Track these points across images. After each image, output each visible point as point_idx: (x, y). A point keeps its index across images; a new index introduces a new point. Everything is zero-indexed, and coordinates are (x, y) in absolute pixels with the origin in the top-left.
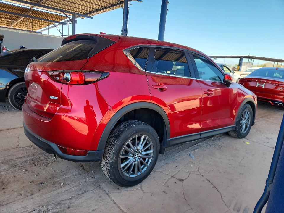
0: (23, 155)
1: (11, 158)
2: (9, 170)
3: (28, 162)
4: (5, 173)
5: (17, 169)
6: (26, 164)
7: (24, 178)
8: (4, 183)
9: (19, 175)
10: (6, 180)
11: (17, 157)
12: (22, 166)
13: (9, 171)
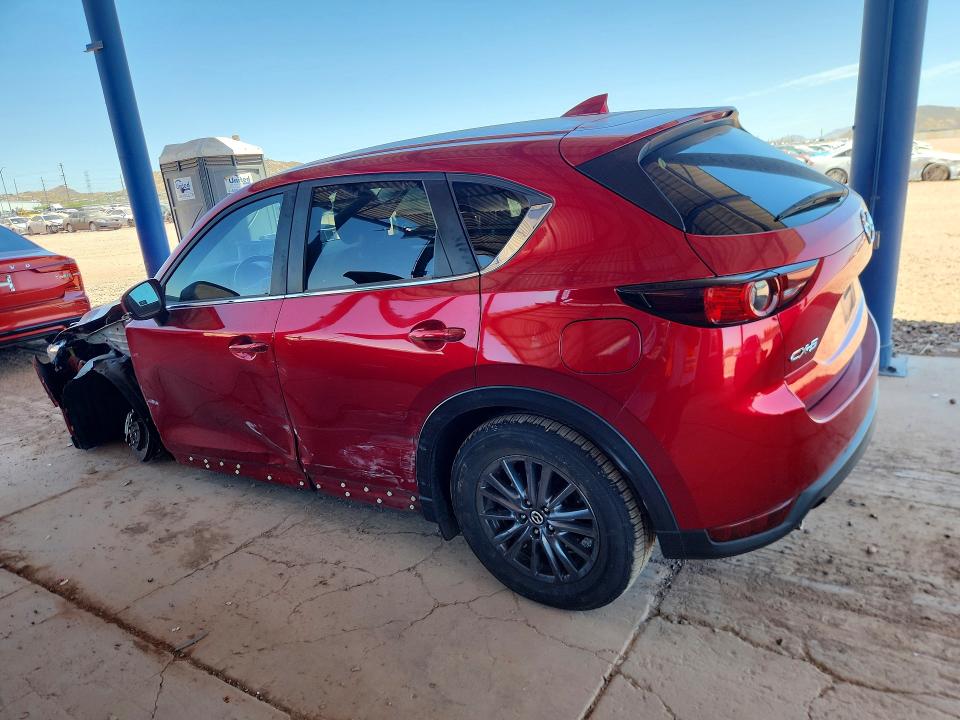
0: (841, 614)
1: (892, 629)
2: (915, 581)
3: (843, 579)
4: (931, 579)
5: (891, 572)
6: (855, 573)
7: (886, 535)
8: (943, 549)
9: (895, 550)
10: (937, 555)
11: (866, 621)
12: (870, 574)
13: (917, 576)
